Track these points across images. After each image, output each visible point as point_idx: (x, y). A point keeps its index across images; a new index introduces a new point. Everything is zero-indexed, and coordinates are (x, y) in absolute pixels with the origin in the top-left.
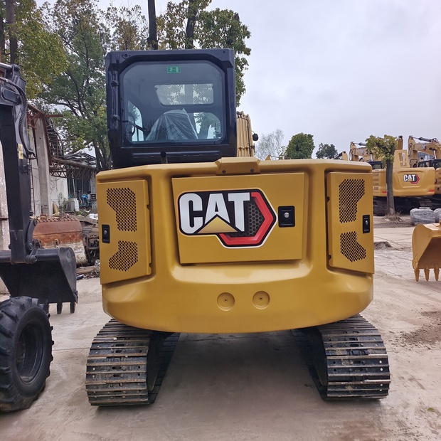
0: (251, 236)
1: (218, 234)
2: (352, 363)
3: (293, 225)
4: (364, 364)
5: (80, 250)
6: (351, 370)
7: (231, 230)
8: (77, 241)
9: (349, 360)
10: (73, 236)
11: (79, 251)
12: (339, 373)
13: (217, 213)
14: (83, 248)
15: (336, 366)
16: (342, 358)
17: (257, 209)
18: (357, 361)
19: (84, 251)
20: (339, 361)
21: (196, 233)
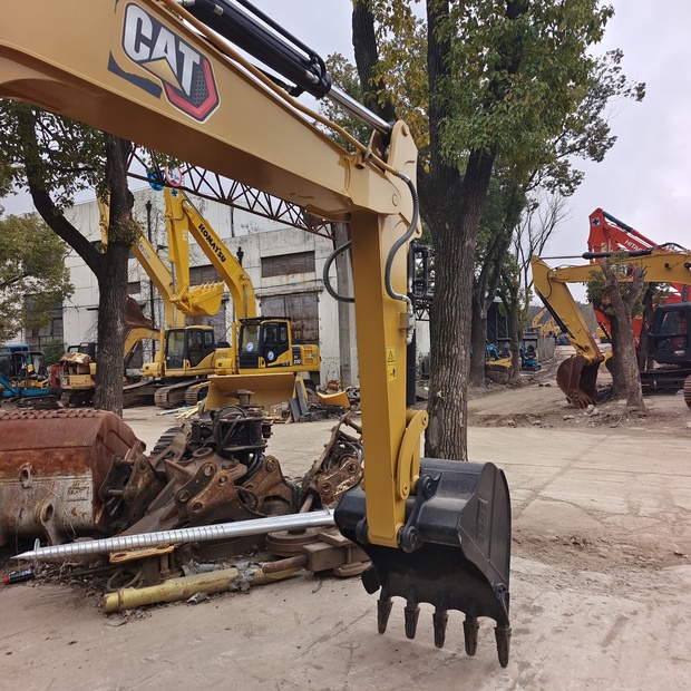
5: (83, 494)
8: (78, 470)
10: (69, 457)
11: (79, 496)
14: (91, 490)
19: (91, 497)
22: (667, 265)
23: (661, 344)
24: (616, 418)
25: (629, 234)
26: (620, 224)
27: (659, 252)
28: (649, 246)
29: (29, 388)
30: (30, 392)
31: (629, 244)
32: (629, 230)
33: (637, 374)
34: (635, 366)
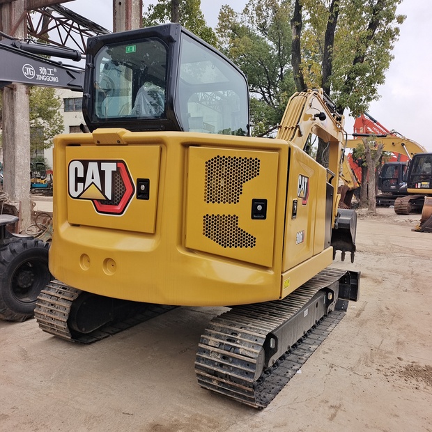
0: (116, 205)
1: (92, 200)
2: (219, 357)
3: (148, 199)
4: (231, 363)
6: (216, 364)
7: (101, 197)
9: (218, 353)
12: (205, 363)
13: (93, 180)
15: (205, 356)
16: (211, 349)
17: (121, 179)
18: (225, 357)
20: (208, 352)
21: (78, 198)
22: (393, 143)
23: (385, 182)
24: (363, 216)
25: (375, 124)
26: (371, 118)
27: (390, 136)
28: (385, 131)
29: (36, 183)
30: (37, 186)
31: (375, 129)
32: (375, 121)
33: (374, 196)
34: (374, 192)
